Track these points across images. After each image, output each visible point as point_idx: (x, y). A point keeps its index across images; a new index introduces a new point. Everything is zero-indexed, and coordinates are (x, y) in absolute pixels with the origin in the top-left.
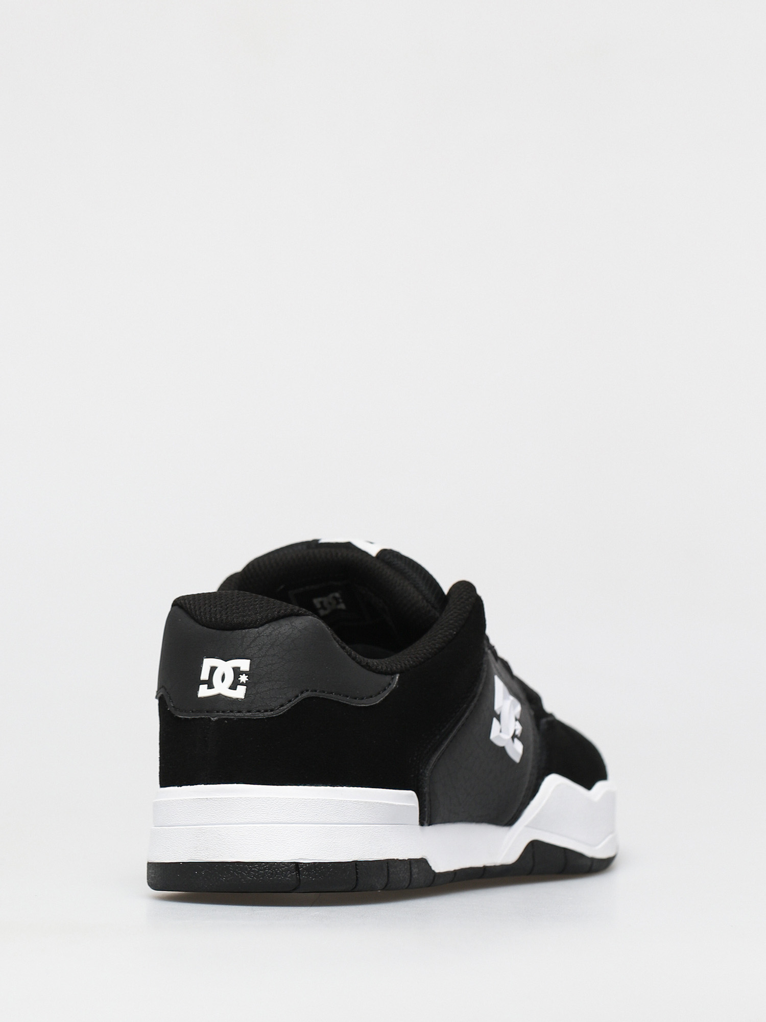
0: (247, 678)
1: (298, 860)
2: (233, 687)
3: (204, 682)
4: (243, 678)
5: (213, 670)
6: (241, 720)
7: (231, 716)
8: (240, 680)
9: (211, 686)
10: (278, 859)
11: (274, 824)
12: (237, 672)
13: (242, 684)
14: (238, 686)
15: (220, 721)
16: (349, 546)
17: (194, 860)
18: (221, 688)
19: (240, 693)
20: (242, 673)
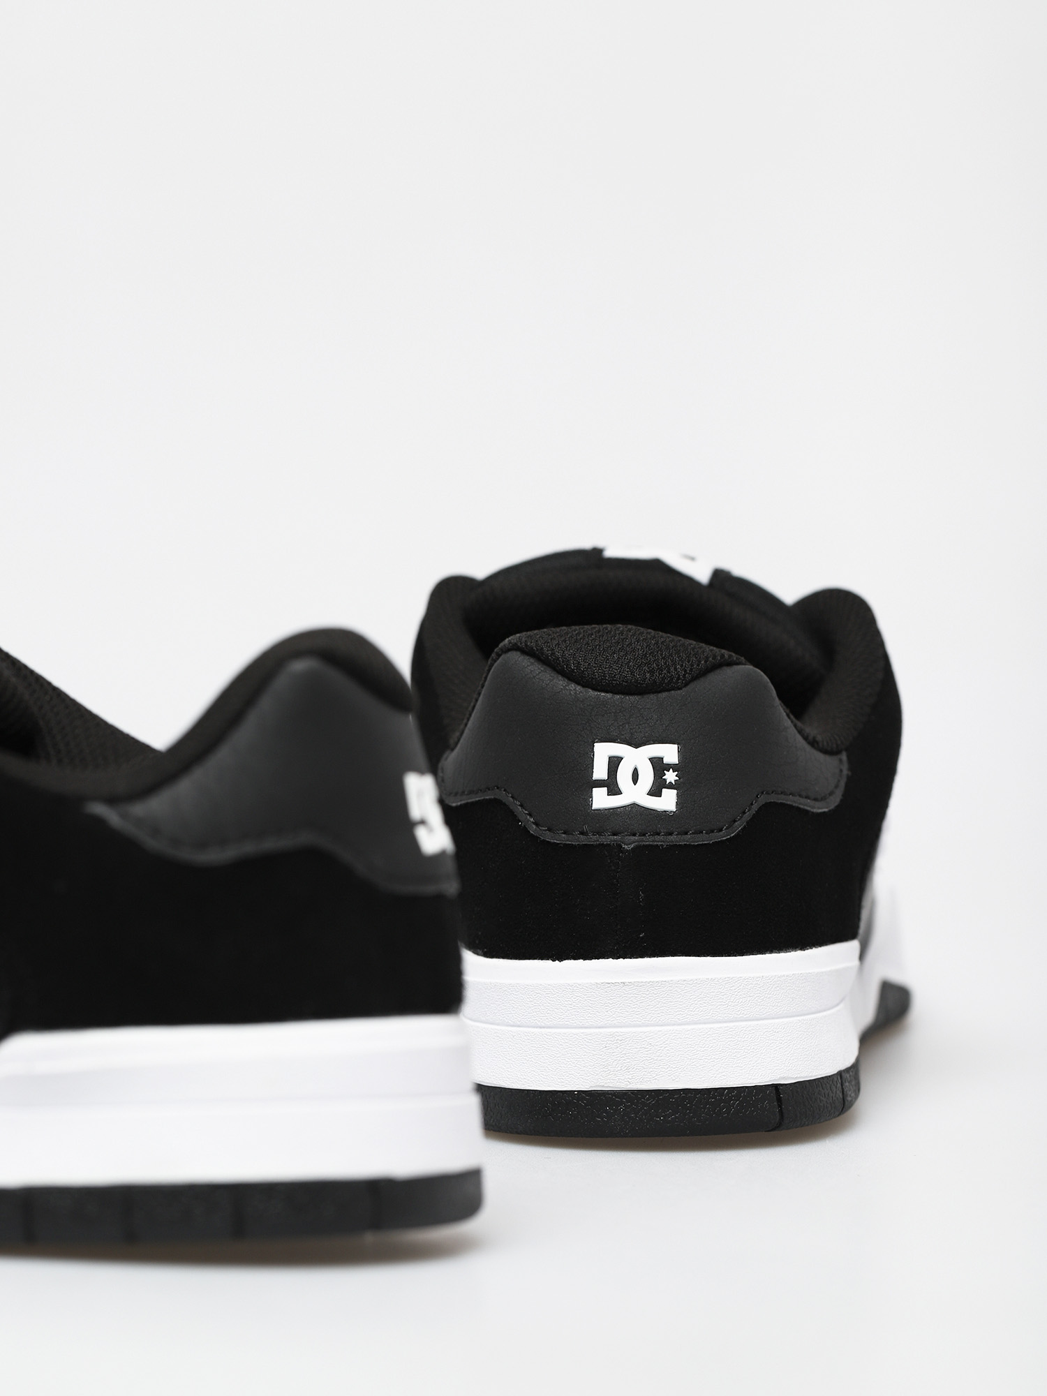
0: (676, 776)
1: (779, 1079)
2: (655, 792)
3: (600, 784)
4: (671, 776)
5: (614, 763)
6: (674, 847)
7: (659, 840)
8: (665, 780)
9: (614, 790)
10: (751, 1081)
11: (738, 1021)
12: (659, 766)
13: (670, 786)
14: (664, 791)
15: (639, 849)
16: (657, 567)
17: (603, 1086)
18: (635, 794)
19: (668, 801)
20: (669, 767)
